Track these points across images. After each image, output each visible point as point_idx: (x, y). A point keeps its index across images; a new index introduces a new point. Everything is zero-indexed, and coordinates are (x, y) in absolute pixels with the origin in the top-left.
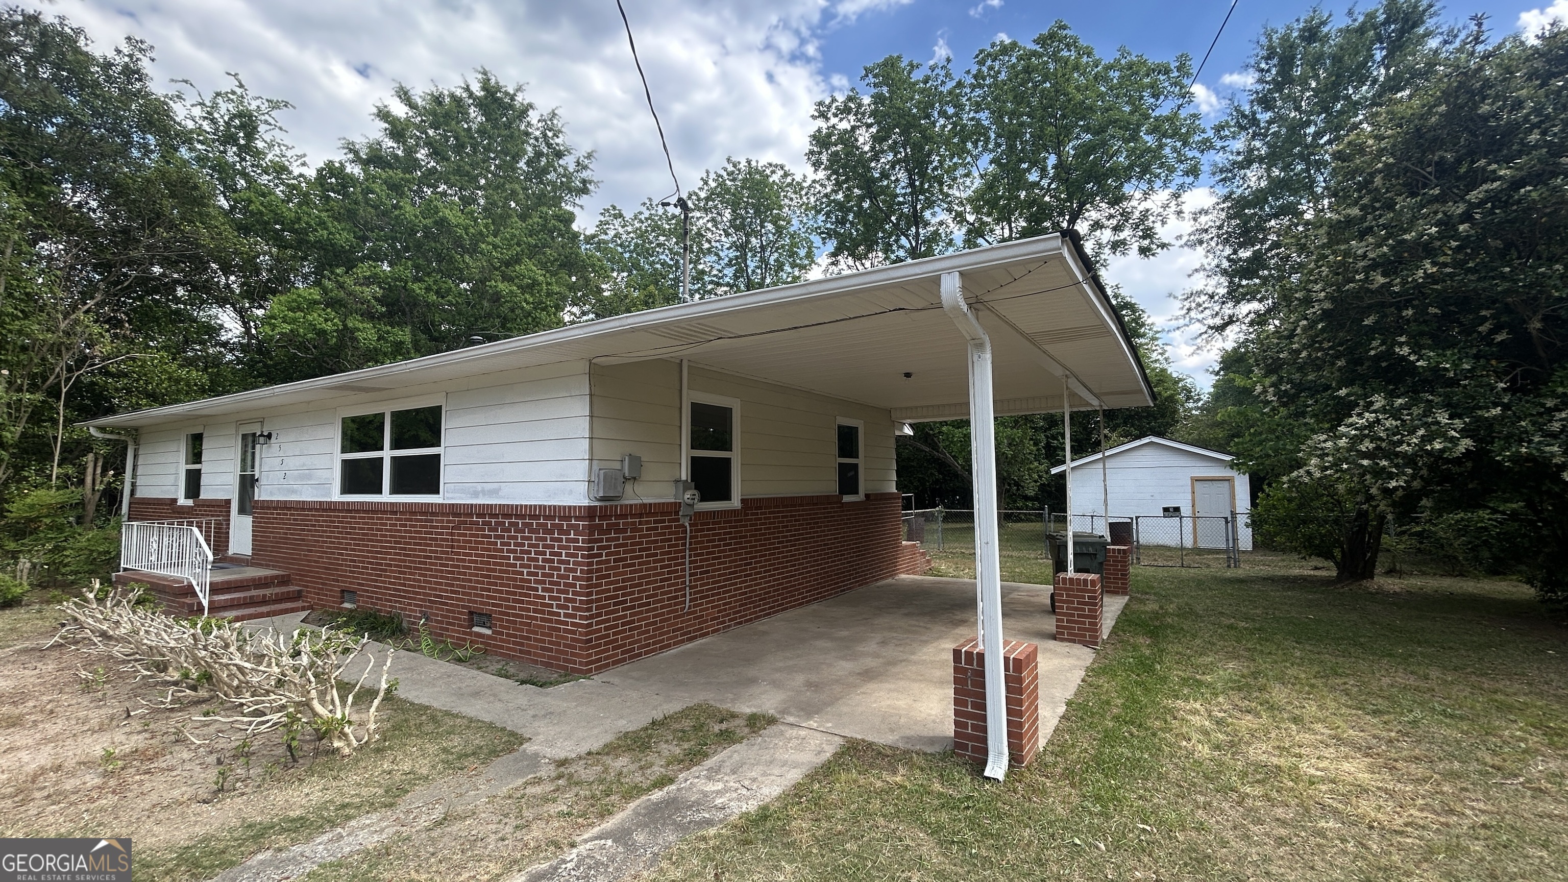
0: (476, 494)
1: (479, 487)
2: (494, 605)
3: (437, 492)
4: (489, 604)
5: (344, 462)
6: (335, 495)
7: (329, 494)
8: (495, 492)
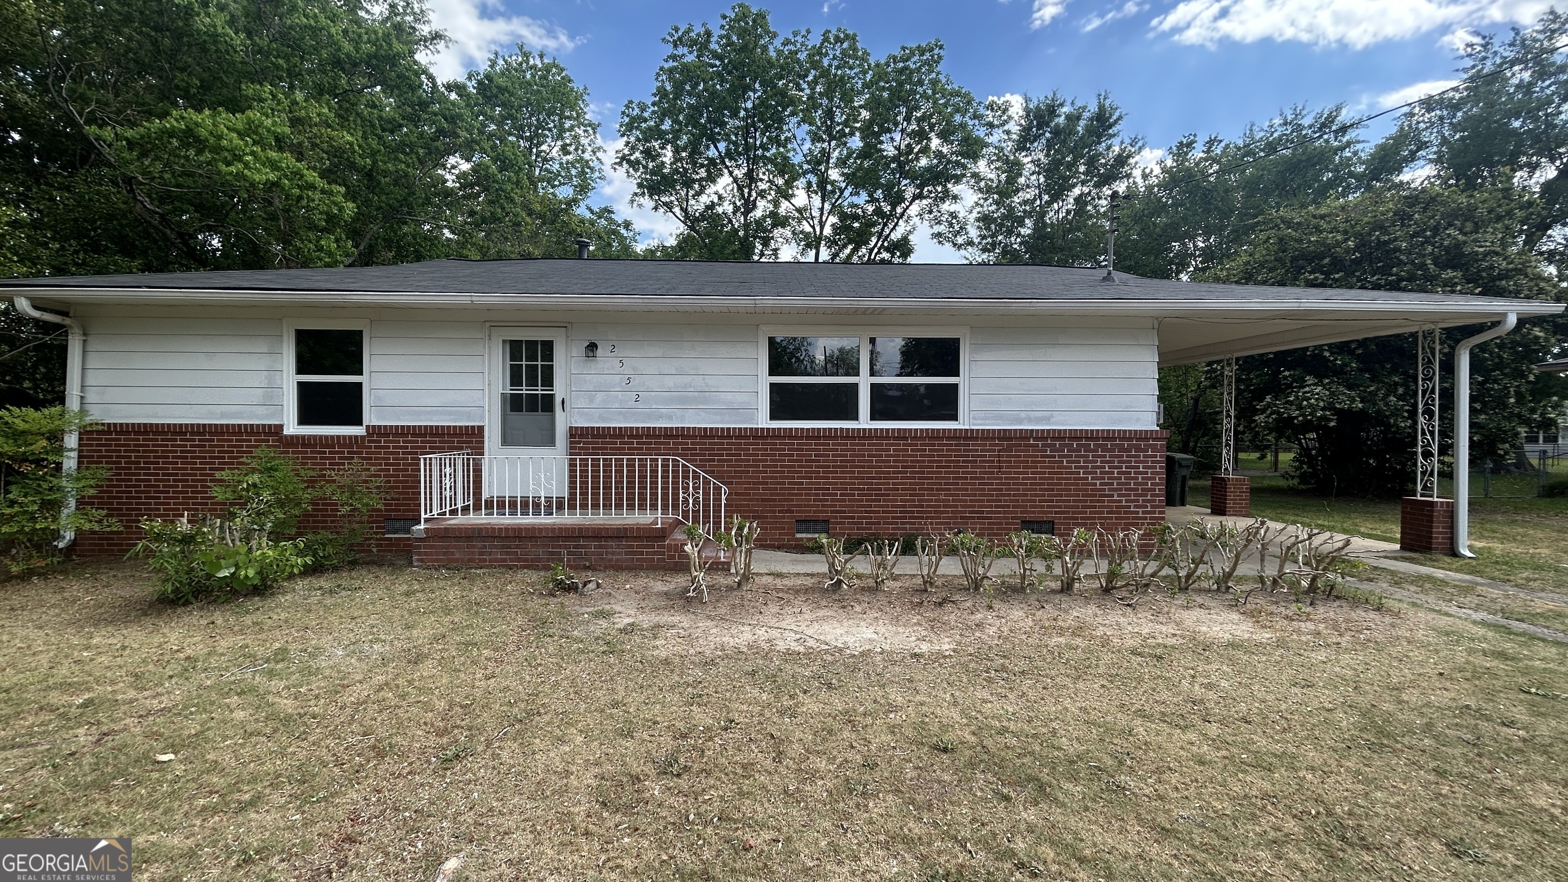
0: (1020, 422)
1: (1023, 415)
2: (1056, 513)
3: (954, 417)
4: (1051, 513)
5: (772, 385)
6: (763, 420)
7: (752, 419)
8: (1047, 420)
